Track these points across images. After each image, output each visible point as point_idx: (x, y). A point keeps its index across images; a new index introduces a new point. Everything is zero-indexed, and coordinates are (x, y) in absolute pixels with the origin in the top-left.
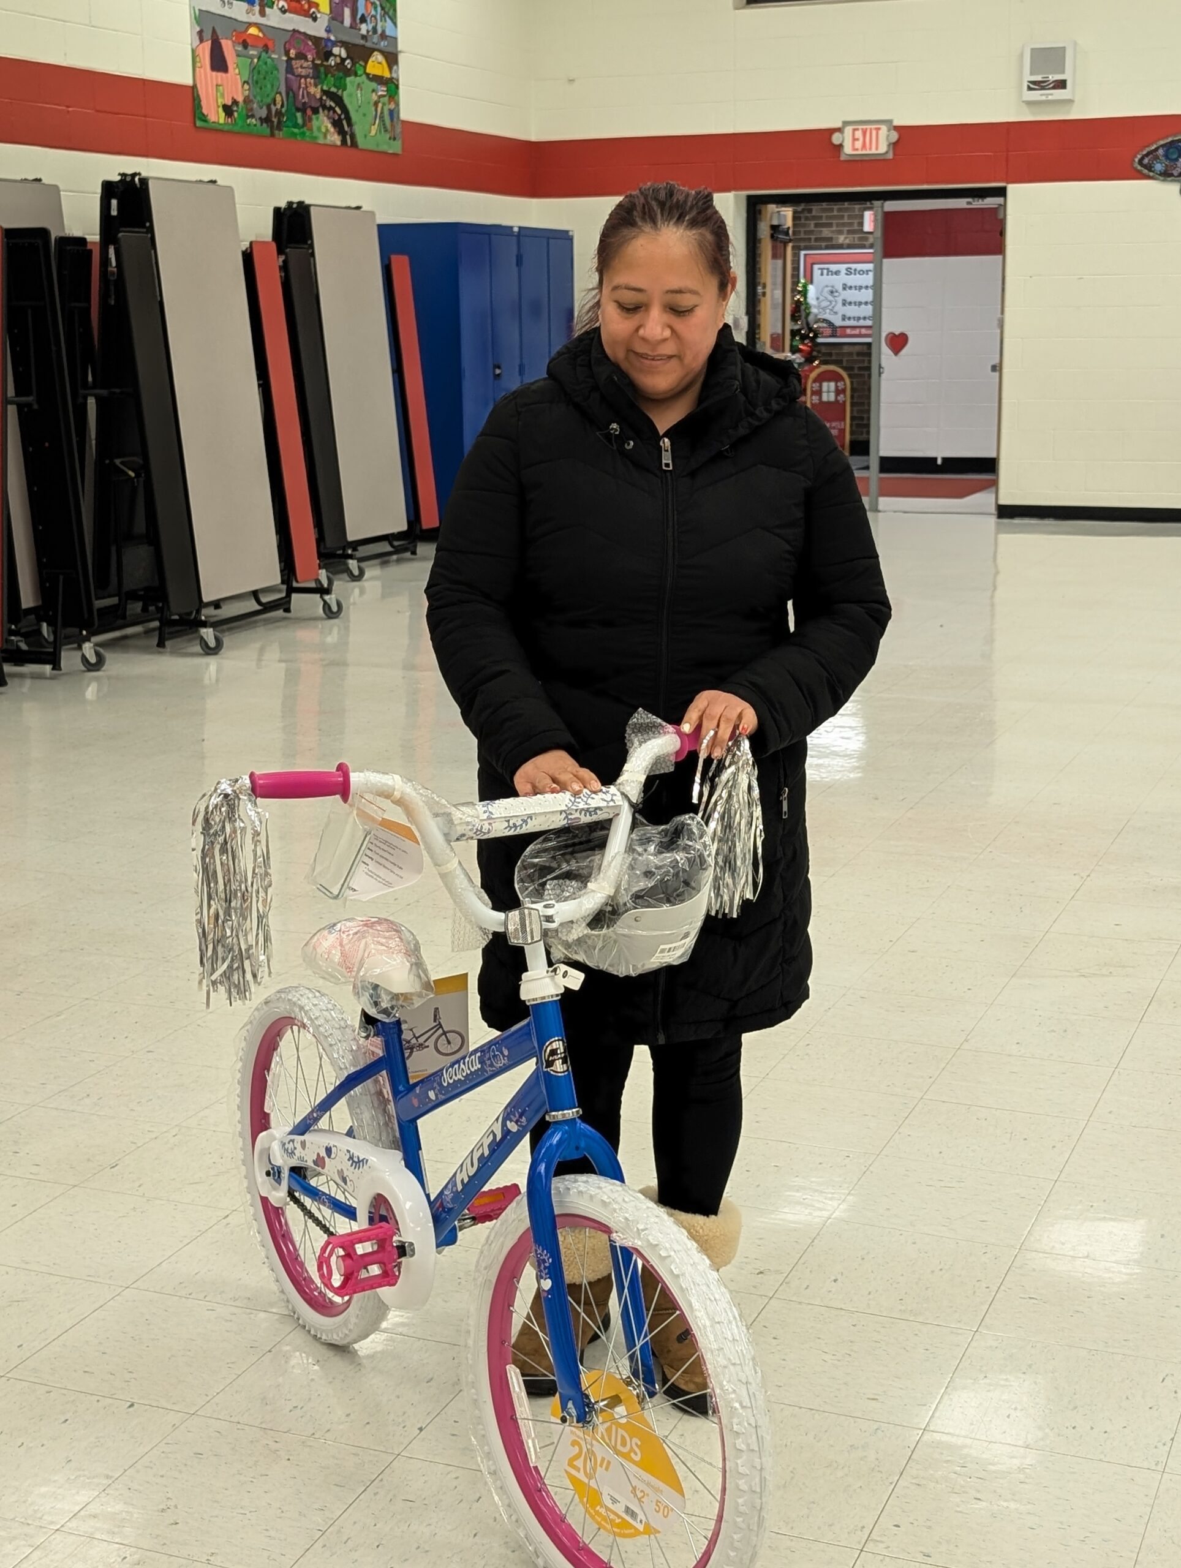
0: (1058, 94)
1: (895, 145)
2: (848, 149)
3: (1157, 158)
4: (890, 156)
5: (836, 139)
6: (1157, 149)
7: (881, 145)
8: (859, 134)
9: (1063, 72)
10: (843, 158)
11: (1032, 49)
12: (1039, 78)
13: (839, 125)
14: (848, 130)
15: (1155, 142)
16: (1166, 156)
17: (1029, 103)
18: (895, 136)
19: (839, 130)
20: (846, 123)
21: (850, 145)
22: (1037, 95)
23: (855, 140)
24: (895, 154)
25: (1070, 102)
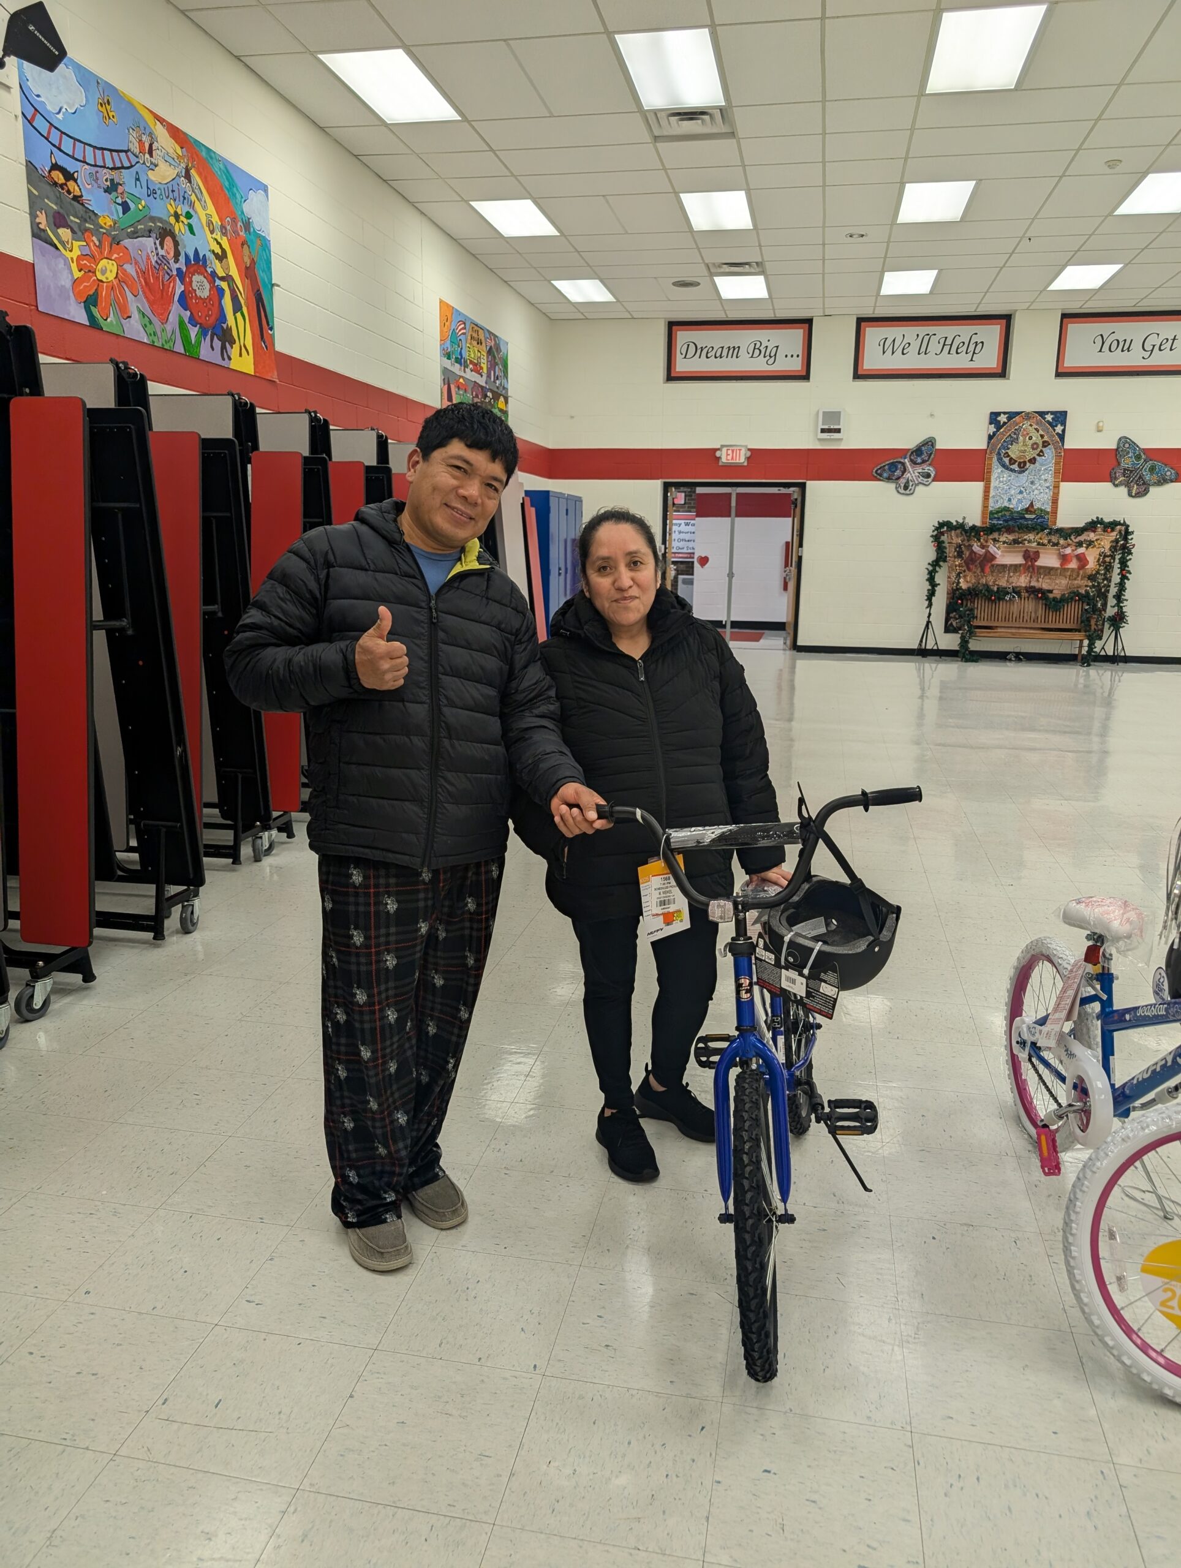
0: (836, 436)
1: (748, 459)
2: (724, 460)
3: (884, 470)
4: (746, 464)
5: (718, 454)
6: (884, 466)
7: (742, 459)
8: (730, 452)
9: (839, 425)
10: (720, 464)
11: (824, 412)
12: (826, 427)
13: (719, 447)
14: (724, 450)
15: (884, 462)
16: (890, 469)
17: (820, 440)
18: (749, 454)
19: (718, 449)
20: (723, 446)
21: (725, 458)
22: (825, 436)
23: (728, 455)
24: (748, 463)
25: (841, 440)
